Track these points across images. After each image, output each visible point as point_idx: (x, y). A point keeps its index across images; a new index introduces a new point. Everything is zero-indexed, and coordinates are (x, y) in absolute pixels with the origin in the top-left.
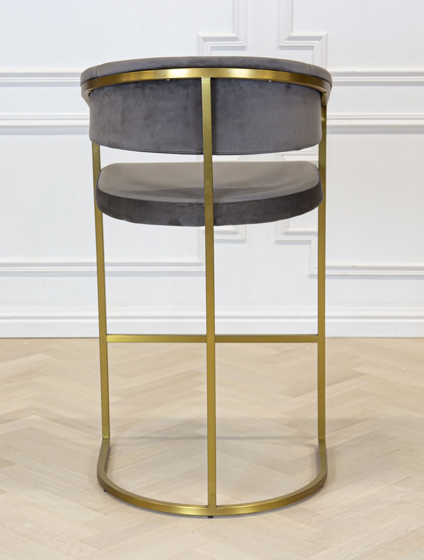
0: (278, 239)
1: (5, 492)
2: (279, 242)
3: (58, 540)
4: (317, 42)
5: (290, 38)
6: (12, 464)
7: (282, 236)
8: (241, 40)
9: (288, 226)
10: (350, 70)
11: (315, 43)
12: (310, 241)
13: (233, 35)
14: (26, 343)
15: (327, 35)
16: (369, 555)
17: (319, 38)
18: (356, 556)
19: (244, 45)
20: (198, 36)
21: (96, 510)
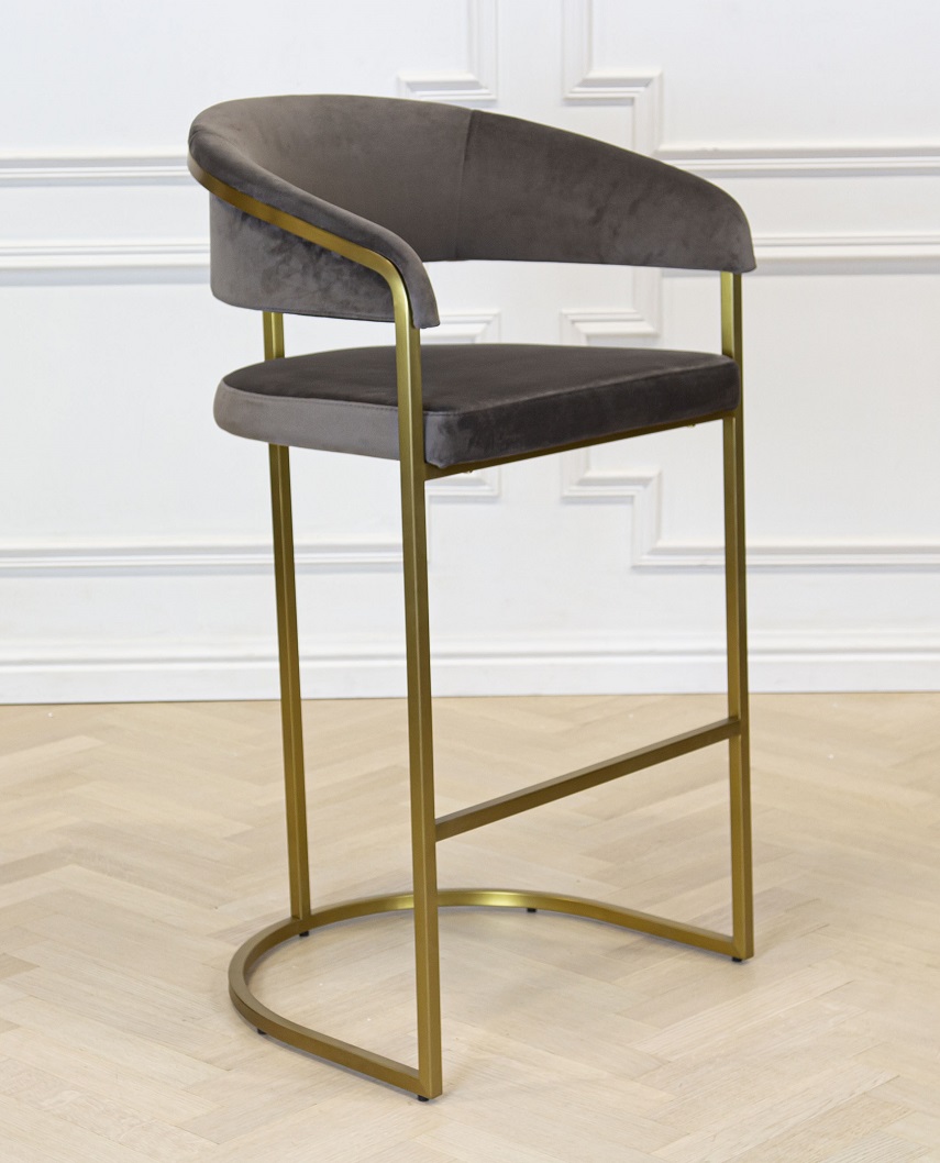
0: (566, 493)
1: (18, 1026)
2: (568, 501)
3: (132, 1126)
4: (642, 89)
5: (587, 83)
6: (30, 966)
7: (575, 488)
8: (486, 88)
9: (588, 467)
10: (709, 145)
11: (637, 92)
12: (632, 497)
13: (470, 77)
14: (50, 715)
15: (661, 76)
16: (775, 1146)
17: (646, 82)
18: (748, 1148)
19: (492, 97)
20: (398, 80)
21: (209, 1062)
